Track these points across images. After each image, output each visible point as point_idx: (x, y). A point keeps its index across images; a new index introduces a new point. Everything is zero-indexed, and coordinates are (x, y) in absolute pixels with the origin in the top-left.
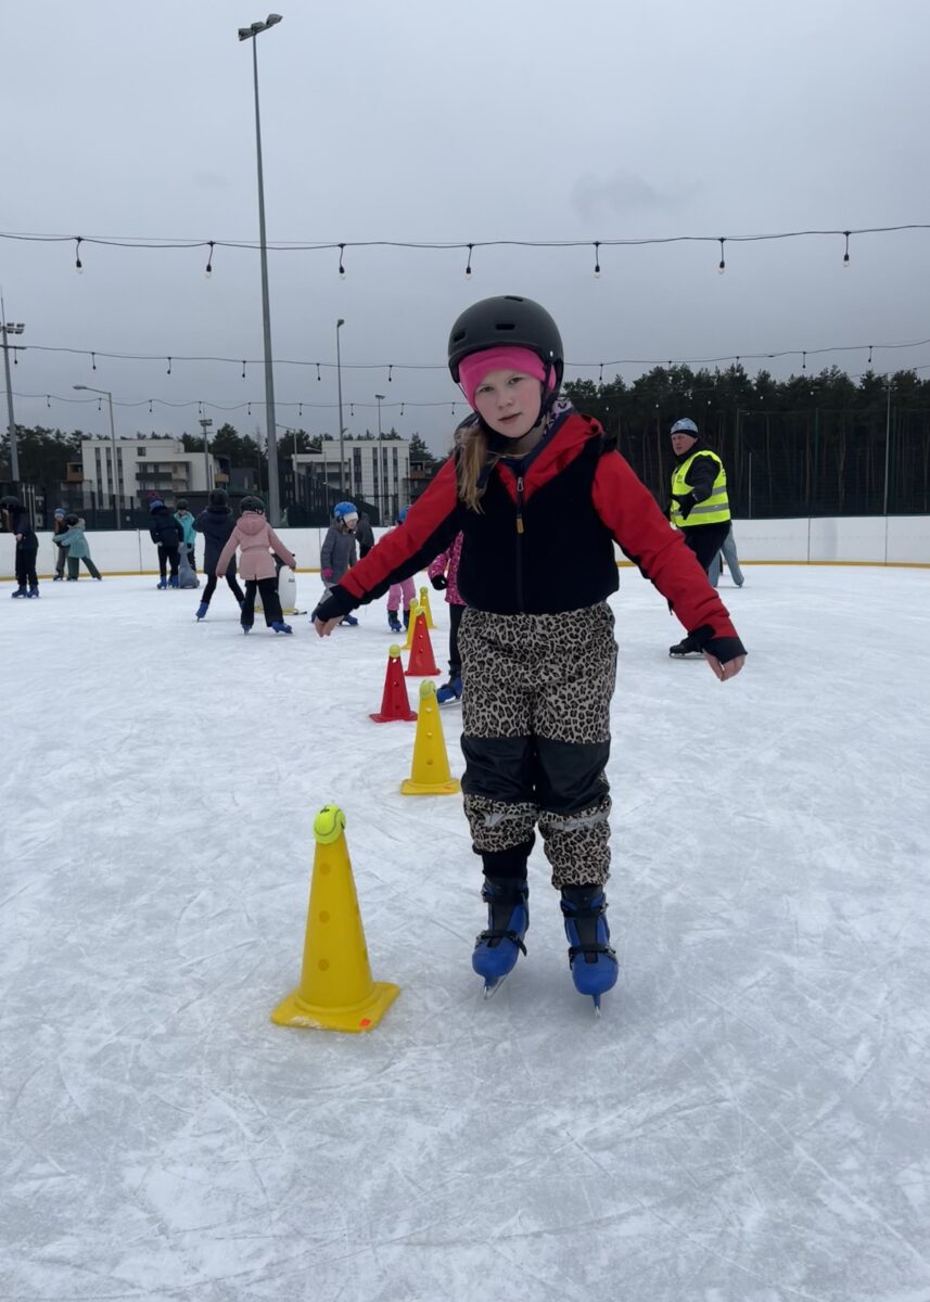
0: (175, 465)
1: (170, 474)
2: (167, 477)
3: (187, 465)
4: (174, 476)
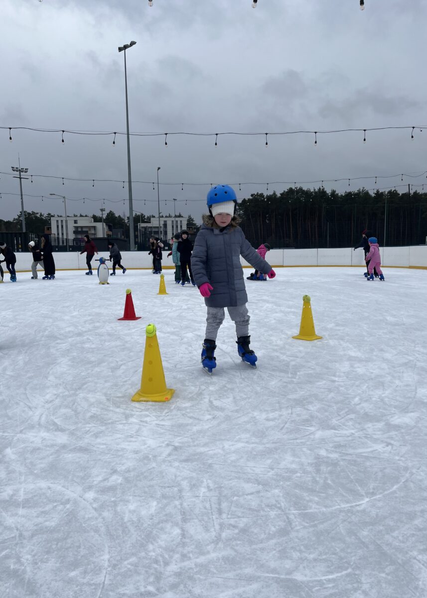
0: (89, 227)
1: (87, 231)
3: (94, 227)
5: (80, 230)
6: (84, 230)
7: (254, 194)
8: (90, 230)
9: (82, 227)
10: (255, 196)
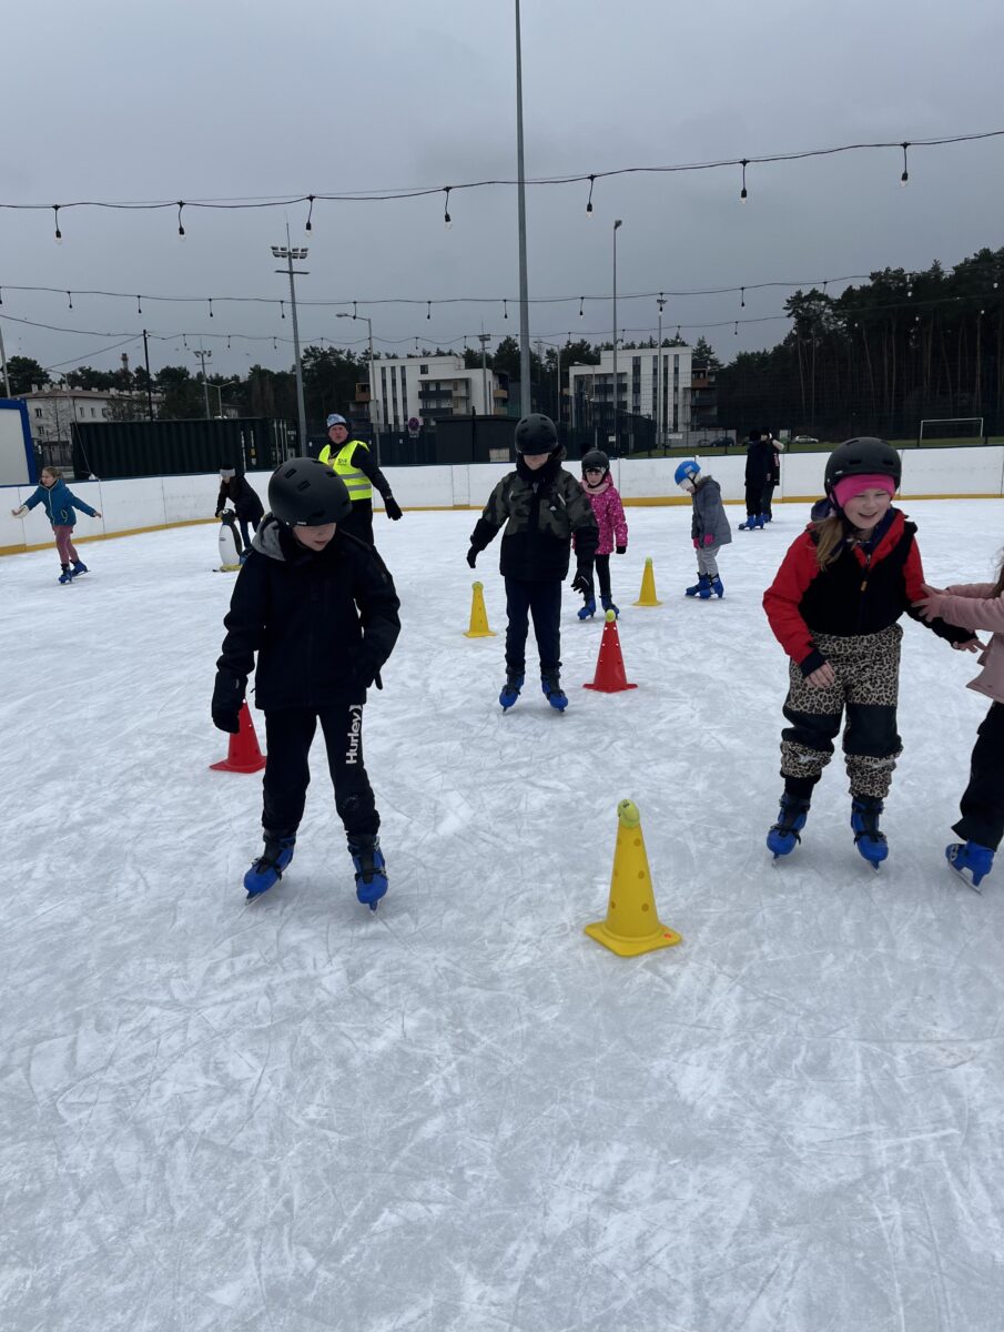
0: (455, 382)
1: (450, 391)
2: (448, 395)
3: (467, 382)
4: (455, 394)
5: (433, 388)
6: (443, 388)
7: (879, 273)
8: (456, 389)
9: (438, 383)
10: (882, 277)
